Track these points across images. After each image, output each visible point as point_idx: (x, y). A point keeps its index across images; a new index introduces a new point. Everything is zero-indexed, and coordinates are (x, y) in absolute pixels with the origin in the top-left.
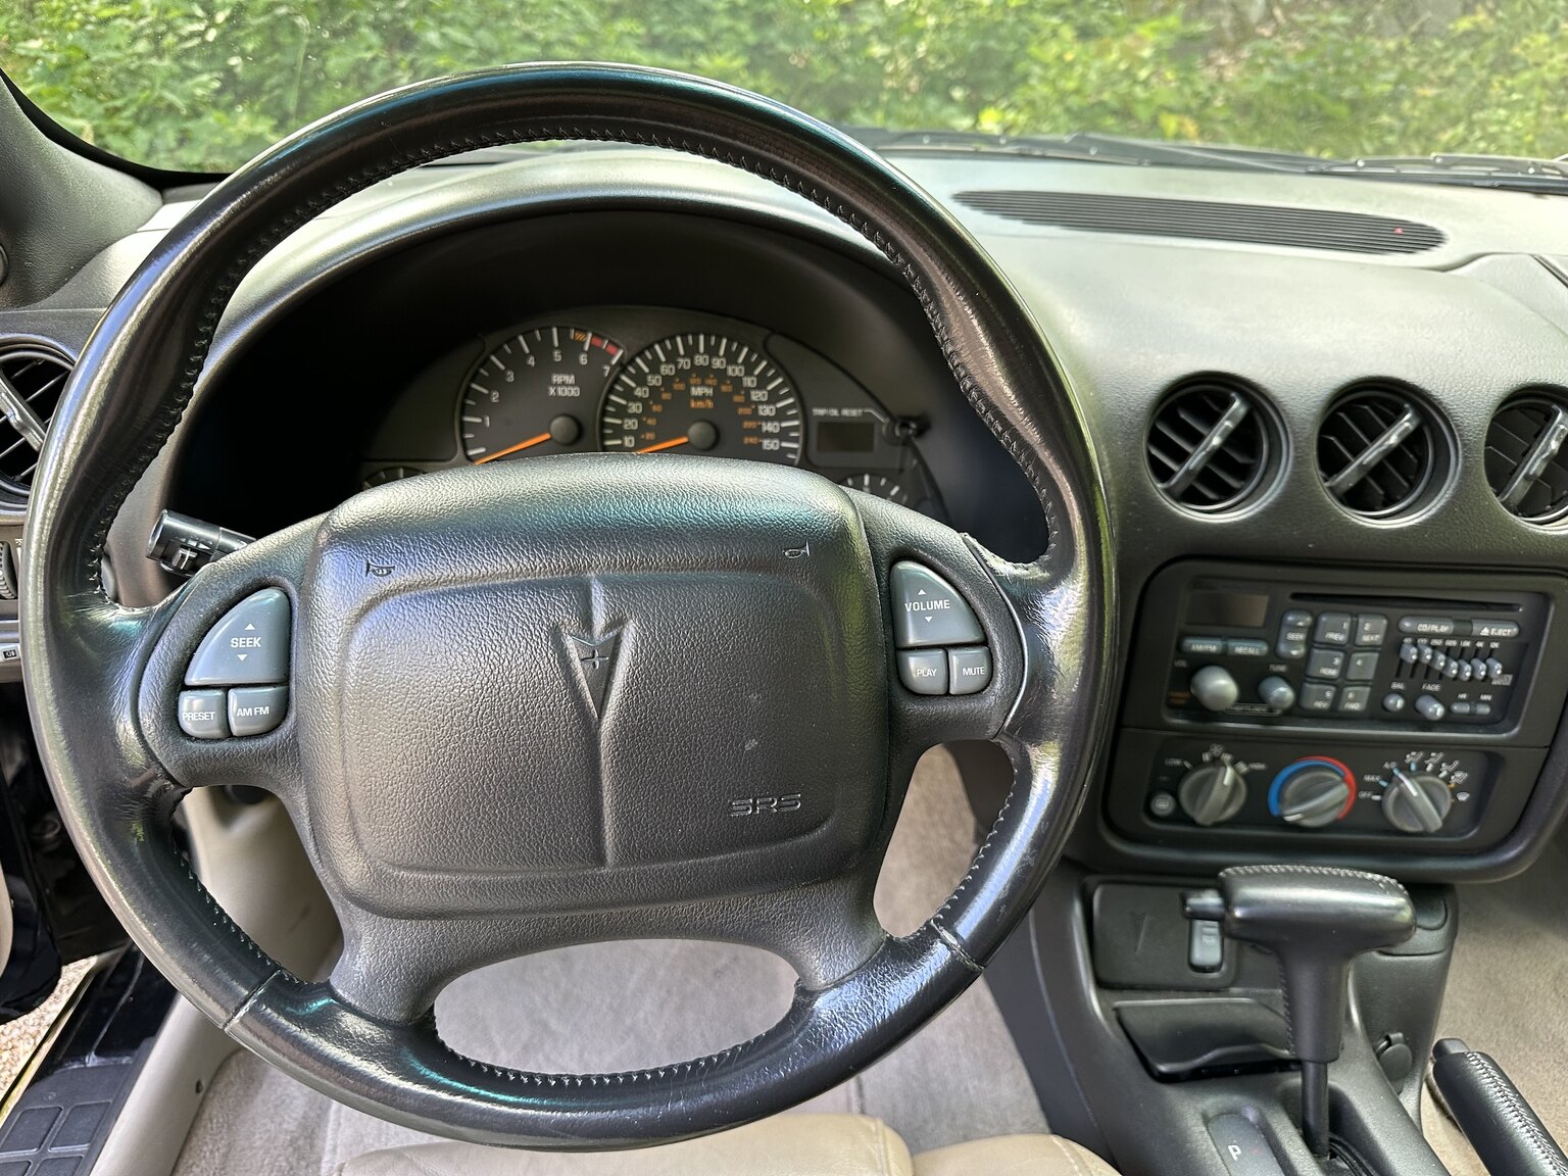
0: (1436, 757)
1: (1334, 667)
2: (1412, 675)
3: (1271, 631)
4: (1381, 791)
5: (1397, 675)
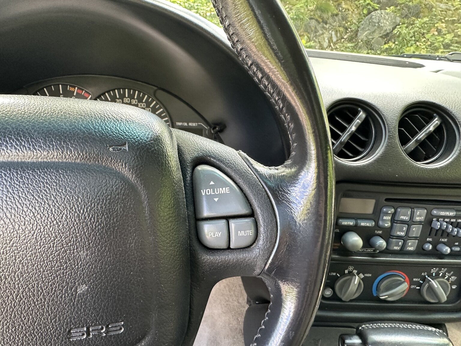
0: (444, 270)
1: (403, 231)
2: (436, 235)
3: (376, 215)
4: (420, 285)
5: (430, 235)
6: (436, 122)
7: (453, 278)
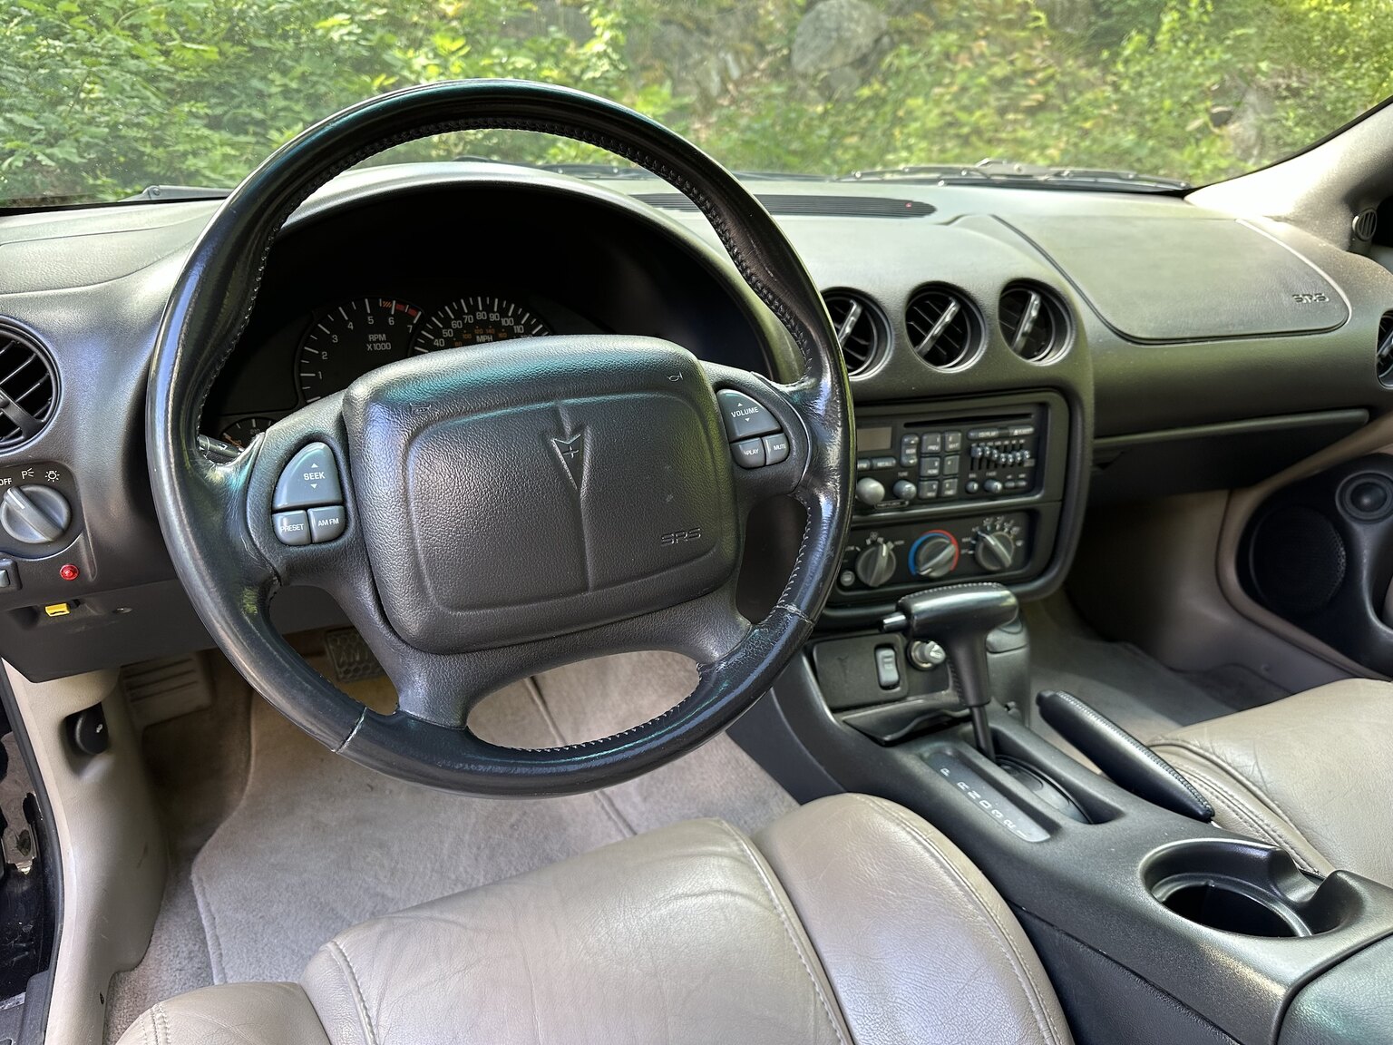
1: (935, 468)
2: (980, 468)
3: (896, 450)
4: (973, 547)
5: (972, 469)
6: (953, 308)
7: (1016, 530)
